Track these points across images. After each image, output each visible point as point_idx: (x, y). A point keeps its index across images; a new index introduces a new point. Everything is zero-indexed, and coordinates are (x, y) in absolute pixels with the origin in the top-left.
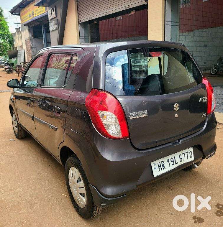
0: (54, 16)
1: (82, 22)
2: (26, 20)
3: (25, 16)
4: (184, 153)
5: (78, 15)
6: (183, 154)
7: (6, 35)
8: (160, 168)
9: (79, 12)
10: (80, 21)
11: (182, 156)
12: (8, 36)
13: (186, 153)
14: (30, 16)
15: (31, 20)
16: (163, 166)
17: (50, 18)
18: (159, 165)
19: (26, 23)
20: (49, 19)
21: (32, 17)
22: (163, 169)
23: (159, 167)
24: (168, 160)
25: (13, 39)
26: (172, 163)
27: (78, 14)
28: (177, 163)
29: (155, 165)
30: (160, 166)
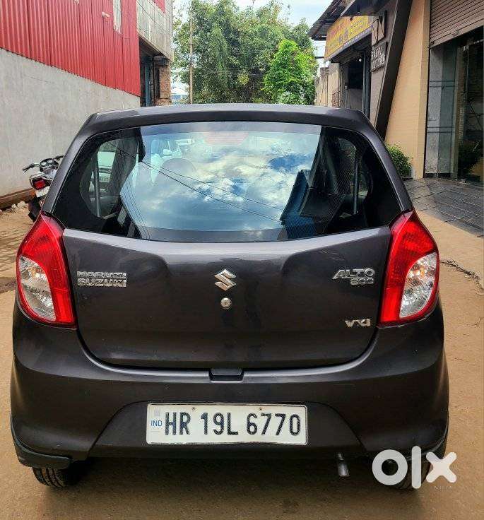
0: (381, 36)
1: (437, 43)
2: (334, 49)
3: (333, 40)
4: (269, 416)
5: (430, 28)
6: (263, 415)
7: (300, 84)
8: (171, 427)
9: (434, 21)
10: (433, 43)
11: (260, 422)
12: (305, 86)
13: (277, 415)
14: (340, 40)
15: (341, 49)
16: (183, 425)
17: (374, 42)
18: (171, 420)
19: (334, 54)
20: (372, 44)
21: (344, 41)
22: (181, 433)
23: (168, 423)
24: (205, 417)
25: (314, 92)
26: (218, 428)
27: (431, 25)
28: (236, 433)
29: (157, 414)
30: (174, 424)
